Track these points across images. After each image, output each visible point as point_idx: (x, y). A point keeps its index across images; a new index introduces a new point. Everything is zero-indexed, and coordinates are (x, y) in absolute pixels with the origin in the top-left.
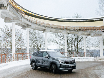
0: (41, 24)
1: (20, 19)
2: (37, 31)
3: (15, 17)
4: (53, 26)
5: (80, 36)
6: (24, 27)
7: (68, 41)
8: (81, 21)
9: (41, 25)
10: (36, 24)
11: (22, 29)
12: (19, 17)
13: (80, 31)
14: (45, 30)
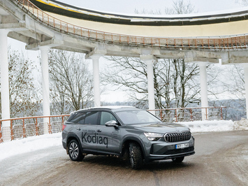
0: (79, 33)
1: (22, 21)
2: (69, 52)
3: (6, 17)
4: (115, 39)
5: (190, 64)
6: (31, 43)
7: (158, 78)
8: (191, 20)
9: (82, 37)
10: (66, 33)
11: (27, 48)
12: (17, 14)
13: (190, 49)
14: (91, 50)
